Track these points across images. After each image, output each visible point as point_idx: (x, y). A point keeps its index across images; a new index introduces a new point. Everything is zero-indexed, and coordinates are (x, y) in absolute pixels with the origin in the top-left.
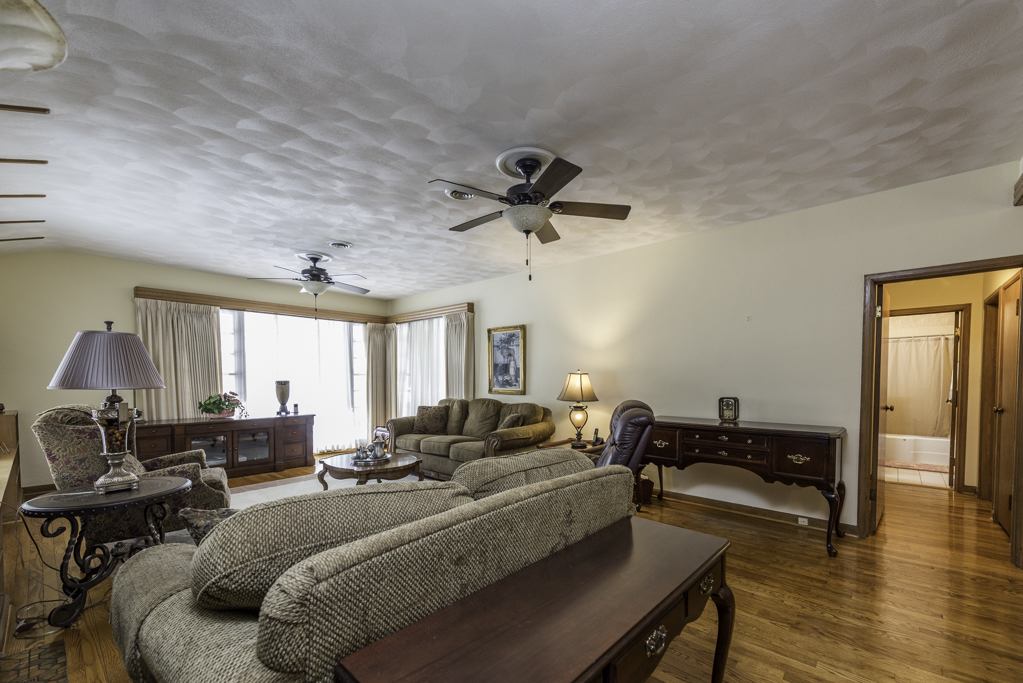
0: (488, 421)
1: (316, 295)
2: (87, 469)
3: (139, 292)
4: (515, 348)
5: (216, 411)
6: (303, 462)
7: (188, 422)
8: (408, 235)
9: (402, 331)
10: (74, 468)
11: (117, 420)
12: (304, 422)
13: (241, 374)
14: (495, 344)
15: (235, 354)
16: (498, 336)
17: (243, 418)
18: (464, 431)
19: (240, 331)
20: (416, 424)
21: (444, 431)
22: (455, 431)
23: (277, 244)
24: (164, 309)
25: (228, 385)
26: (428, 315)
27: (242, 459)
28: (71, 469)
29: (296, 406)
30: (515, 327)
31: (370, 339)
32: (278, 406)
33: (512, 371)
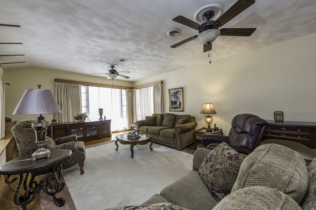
0: (172, 121)
1: (113, 79)
2: (32, 146)
3: (56, 80)
4: (179, 95)
5: (80, 119)
6: (107, 136)
7: (71, 123)
8: (147, 55)
9: (138, 91)
10: (27, 146)
11: (41, 127)
12: (108, 122)
13: (88, 107)
14: (172, 94)
15: (86, 100)
16: (172, 91)
17: (88, 121)
18: (162, 125)
19: (87, 93)
20: (145, 123)
21: (155, 125)
22: (159, 125)
23: (101, 61)
24: (64, 86)
25: (84, 110)
26: (147, 86)
27: (88, 135)
28: (26, 146)
29: (105, 117)
30: (179, 88)
31: (127, 95)
32: (99, 117)
33: (178, 104)
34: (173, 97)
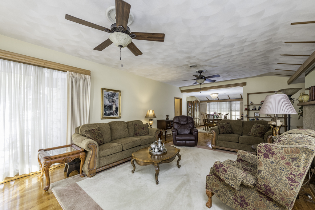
4: (116, 99)
14: (105, 96)
16: (107, 92)
30: (116, 91)
33: (114, 109)
34: (107, 99)
